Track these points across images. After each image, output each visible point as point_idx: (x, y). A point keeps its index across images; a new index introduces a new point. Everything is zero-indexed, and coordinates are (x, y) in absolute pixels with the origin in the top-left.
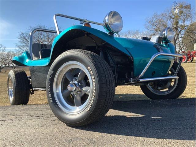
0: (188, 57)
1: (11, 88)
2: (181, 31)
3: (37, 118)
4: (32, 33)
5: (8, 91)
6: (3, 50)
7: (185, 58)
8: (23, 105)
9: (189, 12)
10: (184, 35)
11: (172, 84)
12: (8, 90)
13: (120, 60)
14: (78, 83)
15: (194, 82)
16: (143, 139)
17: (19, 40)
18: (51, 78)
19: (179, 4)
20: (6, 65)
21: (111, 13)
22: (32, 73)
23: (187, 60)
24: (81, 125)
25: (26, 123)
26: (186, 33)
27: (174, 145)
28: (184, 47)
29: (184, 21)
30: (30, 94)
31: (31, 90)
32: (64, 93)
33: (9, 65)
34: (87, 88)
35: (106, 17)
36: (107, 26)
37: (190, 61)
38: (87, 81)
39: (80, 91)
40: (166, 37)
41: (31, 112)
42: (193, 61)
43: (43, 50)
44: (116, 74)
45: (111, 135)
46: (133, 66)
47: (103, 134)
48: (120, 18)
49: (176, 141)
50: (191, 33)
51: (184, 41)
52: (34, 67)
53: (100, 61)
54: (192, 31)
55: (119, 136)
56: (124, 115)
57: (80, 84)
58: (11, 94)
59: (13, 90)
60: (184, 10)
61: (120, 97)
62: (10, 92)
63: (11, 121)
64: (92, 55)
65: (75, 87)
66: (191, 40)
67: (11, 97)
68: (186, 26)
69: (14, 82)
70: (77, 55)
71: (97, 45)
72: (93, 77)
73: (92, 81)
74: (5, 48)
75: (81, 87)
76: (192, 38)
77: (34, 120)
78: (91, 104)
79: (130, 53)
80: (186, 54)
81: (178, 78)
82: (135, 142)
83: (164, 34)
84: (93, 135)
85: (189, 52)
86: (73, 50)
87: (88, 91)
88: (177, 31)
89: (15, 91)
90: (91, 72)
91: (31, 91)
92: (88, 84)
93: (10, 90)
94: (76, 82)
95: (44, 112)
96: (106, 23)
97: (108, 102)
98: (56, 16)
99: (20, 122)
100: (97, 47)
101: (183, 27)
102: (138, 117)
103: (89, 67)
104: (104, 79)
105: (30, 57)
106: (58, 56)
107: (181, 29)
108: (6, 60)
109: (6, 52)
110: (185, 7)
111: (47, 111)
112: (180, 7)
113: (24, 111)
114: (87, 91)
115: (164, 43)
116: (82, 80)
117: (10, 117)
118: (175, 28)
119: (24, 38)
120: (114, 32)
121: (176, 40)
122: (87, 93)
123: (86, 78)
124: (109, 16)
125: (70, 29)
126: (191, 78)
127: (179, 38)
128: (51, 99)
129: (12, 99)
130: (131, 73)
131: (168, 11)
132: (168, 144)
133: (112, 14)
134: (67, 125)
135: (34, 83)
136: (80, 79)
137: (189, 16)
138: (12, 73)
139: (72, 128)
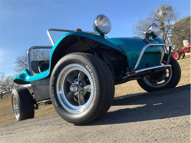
0: (179, 54)
1: (16, 107)
2: (167, 31)
3: (46, 125)
4: (29, 51)
5: (14, 110)
6: (2, 77)
7: (177, 55)
8: (30, 119)
9: (172, 13)
10: (171, 34)
11: (168, 75)
12: (13, 108)
13: (114, 59)
14: (79, 84)
15: (189, 74)
16: (148, 122)
17: (16, 64)
18: (53, 84)
19: (161, 6)
20: (6, 91)
21: (98, 16)
22: (34, 88)
23: (180, 57)
24: (88, 121)
25: (36, 131)
26: (173, 32)
27: (177, 121)
28: (174, 46)
29: (169, 21)
30: (35, 109)
31: (35, 105)
32: (67, 96)
33: (9, 91)
34: (88, 86)
35: (95, 21)
36: (97, 29)
37: (182, 57)
38: (87, 80)
39: (83, 91)
40: (153, 32)
41: (39, 122)
42: (185, 57)
43: (41, 65)
44: (113, 71)
45: (118, 124)
46: (127, 62)
47: (111, 125)
48: (107, 20)
49: (179, 117)
50: (178, 31)
51: (172, 40)
52: (35, 81)
53: (96, 59)
54: (178, 29)
55: (125, 124)
56: (127, 108)
57: (81, 84)
58: (16, 112)
59: (17, 108)
60: (167, 12)
61: (122, 98)
62: (15, 110)
63: (21, 132)
64: (88, 55)
65: (77, 88)
66: (179, 38)
67: (17, 115)
68: (171, 26)
69: (18, 100)
70: (74, 58)
71: (91, 48)
72: (92, 74)
73: (92, 77)
74: (3, 74)
75: (83, 86)
76: (179, 35)
77: (43, 127)
78: (94, 99)
79: (122, 49)
80: (177, 51)
81: (170, 66)
82: (141, 125)
83: (151, 30)
84: (101, 127)
85: (180, 49)
86: (70, 54)
87: (90, 88)
88: (164, 31)
89: (20, 108)
90: (90, 70)
91: (36, 107)
92: (88, 83)
93: (15, 108)
94: (77, 83)
95: (51, 120)
96: (96, 27)
97: (109, 95)
98: (49, 31)
99: (30, 132)
100: (91, 50)
101: (169, 27)
102: (140, 107)
103: (87, 66)
104: (102, 74)
105: (30, 74)
106: (57, 63)
107: (167, 29)
108: (6, 86)
109: (5, 78)
110: (167, 9)
111: (54, 119)
112: (162, 9)
113: (32, 123)
114: (88, 89)
115: (152, 38)
116: (83, 80)
117: (19, 130)
118: (162, 29)
119: (21, 61)
120: (104, 33)
121: (165, 40)
122: (89, 91)
123: (86, 77)
124: (98, 19)
125: (65, 37)
126: (186, 71)
127: (167, 38)
128: (56, 103)
129: (18, 116)
130: (127, 68)
131: (152, 15)
132: (171, 121)
133: (100, 17)
134: (75, 125)
135: (37, 97)
136: (80, 79)
137: (172, 16)
138: (15, 92)
139: (80, 126)
